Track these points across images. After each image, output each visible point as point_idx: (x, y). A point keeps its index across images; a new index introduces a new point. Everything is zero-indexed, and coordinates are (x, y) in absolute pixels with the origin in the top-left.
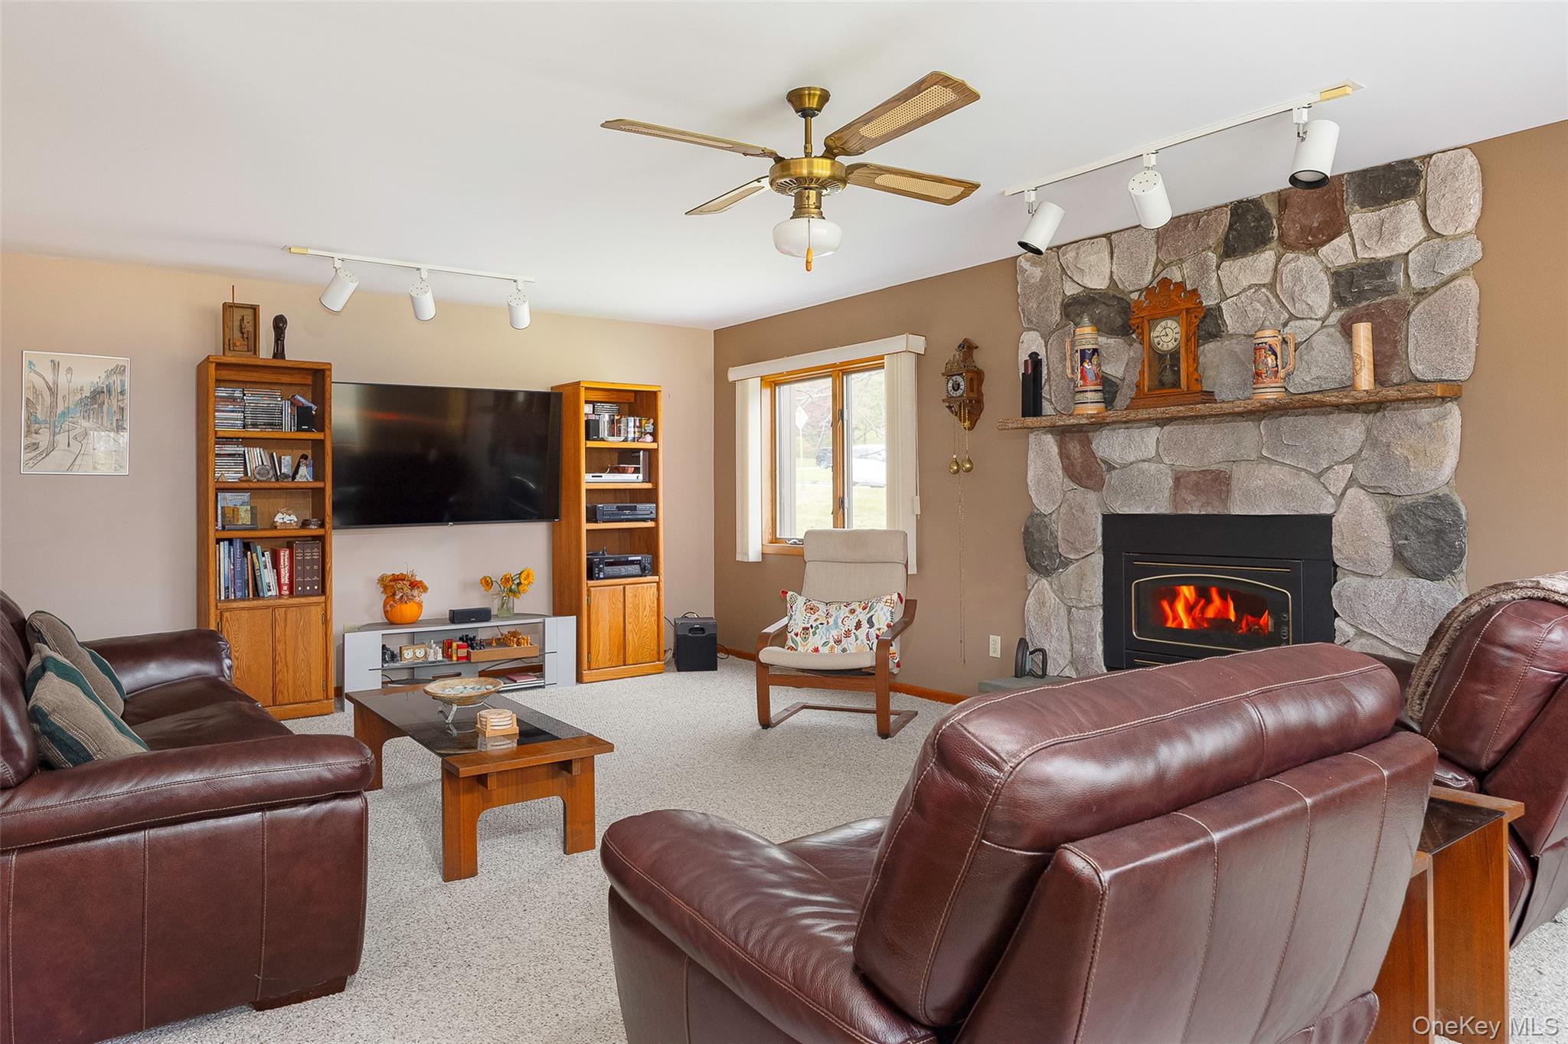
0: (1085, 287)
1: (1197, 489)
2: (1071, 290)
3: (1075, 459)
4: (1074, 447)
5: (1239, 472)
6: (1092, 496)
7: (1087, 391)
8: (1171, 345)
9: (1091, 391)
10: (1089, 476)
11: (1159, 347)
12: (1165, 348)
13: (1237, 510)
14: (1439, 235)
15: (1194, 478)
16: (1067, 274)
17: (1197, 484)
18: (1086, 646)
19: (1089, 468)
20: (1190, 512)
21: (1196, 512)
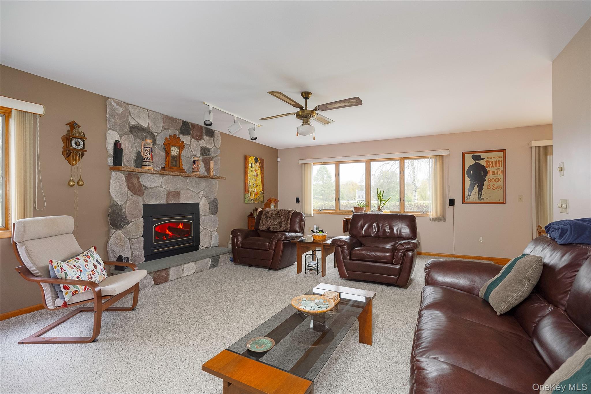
0: (138, 123)
1: (174, 196)
2: (132, 122)
3: (136, 185)
4: (136, 180)
5: (183, 192)
6: (140, 198)
7: (147, 162)
8: (176, 154)
9: (148, 162)
10: (139, 191)
11: (172, 154)
12: (174, 155)
13: (182, 202)
14: (216, 147)
15: (173, 193)
16: (131, 116)
17: (174, 195)
18: (139, 251)
19: (140, 188)
20: (171, 203)
21: (173, 203)
